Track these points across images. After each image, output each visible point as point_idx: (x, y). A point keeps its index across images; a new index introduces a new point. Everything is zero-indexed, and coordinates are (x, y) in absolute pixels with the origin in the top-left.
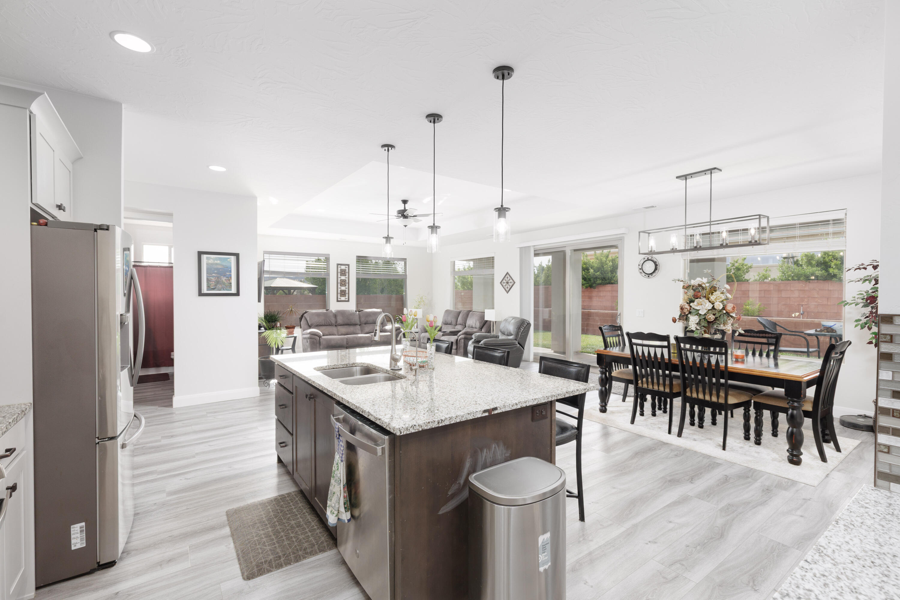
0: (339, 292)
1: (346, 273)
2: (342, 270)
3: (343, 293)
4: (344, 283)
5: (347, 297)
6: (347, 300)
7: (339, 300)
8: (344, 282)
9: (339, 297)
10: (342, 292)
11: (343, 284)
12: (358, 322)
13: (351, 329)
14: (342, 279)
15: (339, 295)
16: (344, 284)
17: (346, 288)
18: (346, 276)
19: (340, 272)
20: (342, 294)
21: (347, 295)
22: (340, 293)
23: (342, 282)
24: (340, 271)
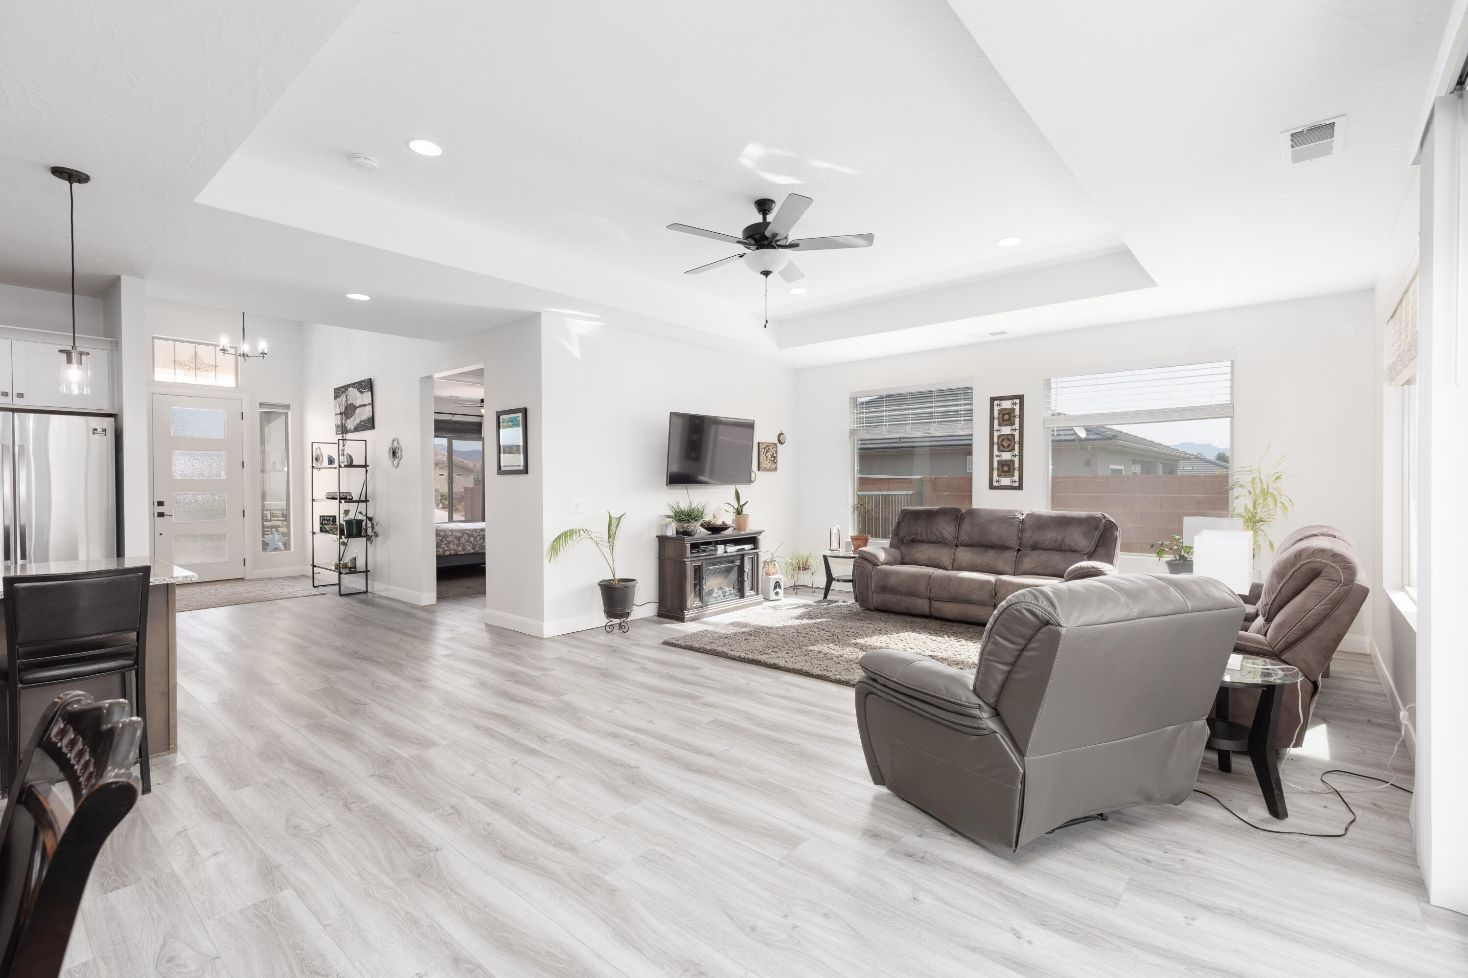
0: (995, 465)
1: (1015, 417)
2: (1002, 412)
3: (1006, 469)
4: (1008, 442)
5: (1016, 478)
6: (1017, 484)
7: (995, 484)
8: (1009, 439)
9: (995, 477)
10: (1003, 466)
11: (1005, 445)
12: (1013, 542)
13: (989, 557)
14: (1002, 433)
15: (995, 473)
16: (1009, 446)
17: (1015, 456)
18: (1014, 424)
19: (998, 418)
20: (1003, 471)
21: (1016, 473)
22: (998, 469)
23: (1002, 441)
24: (999, 414)
